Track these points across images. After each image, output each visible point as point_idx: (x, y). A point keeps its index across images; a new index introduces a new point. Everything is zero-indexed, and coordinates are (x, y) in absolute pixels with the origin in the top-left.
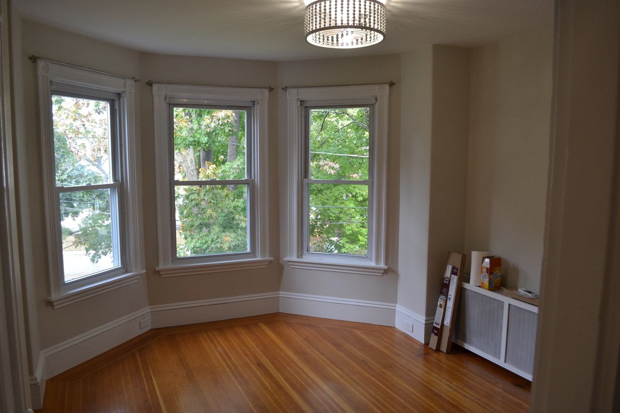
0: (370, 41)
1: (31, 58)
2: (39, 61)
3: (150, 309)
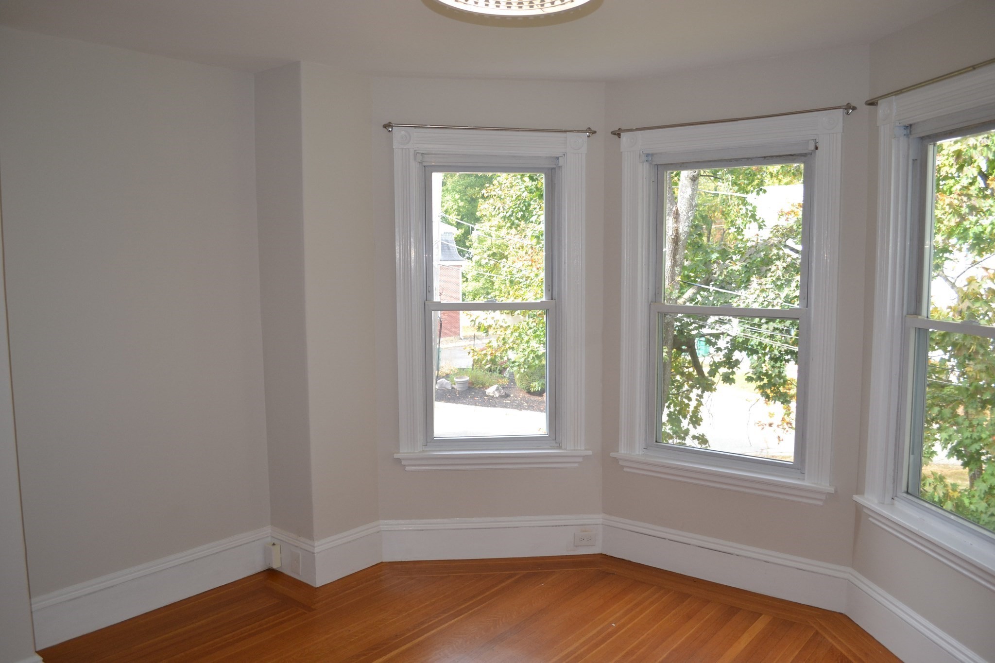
1: (385, 127)
2: (395, 129)
3: (601, 520)
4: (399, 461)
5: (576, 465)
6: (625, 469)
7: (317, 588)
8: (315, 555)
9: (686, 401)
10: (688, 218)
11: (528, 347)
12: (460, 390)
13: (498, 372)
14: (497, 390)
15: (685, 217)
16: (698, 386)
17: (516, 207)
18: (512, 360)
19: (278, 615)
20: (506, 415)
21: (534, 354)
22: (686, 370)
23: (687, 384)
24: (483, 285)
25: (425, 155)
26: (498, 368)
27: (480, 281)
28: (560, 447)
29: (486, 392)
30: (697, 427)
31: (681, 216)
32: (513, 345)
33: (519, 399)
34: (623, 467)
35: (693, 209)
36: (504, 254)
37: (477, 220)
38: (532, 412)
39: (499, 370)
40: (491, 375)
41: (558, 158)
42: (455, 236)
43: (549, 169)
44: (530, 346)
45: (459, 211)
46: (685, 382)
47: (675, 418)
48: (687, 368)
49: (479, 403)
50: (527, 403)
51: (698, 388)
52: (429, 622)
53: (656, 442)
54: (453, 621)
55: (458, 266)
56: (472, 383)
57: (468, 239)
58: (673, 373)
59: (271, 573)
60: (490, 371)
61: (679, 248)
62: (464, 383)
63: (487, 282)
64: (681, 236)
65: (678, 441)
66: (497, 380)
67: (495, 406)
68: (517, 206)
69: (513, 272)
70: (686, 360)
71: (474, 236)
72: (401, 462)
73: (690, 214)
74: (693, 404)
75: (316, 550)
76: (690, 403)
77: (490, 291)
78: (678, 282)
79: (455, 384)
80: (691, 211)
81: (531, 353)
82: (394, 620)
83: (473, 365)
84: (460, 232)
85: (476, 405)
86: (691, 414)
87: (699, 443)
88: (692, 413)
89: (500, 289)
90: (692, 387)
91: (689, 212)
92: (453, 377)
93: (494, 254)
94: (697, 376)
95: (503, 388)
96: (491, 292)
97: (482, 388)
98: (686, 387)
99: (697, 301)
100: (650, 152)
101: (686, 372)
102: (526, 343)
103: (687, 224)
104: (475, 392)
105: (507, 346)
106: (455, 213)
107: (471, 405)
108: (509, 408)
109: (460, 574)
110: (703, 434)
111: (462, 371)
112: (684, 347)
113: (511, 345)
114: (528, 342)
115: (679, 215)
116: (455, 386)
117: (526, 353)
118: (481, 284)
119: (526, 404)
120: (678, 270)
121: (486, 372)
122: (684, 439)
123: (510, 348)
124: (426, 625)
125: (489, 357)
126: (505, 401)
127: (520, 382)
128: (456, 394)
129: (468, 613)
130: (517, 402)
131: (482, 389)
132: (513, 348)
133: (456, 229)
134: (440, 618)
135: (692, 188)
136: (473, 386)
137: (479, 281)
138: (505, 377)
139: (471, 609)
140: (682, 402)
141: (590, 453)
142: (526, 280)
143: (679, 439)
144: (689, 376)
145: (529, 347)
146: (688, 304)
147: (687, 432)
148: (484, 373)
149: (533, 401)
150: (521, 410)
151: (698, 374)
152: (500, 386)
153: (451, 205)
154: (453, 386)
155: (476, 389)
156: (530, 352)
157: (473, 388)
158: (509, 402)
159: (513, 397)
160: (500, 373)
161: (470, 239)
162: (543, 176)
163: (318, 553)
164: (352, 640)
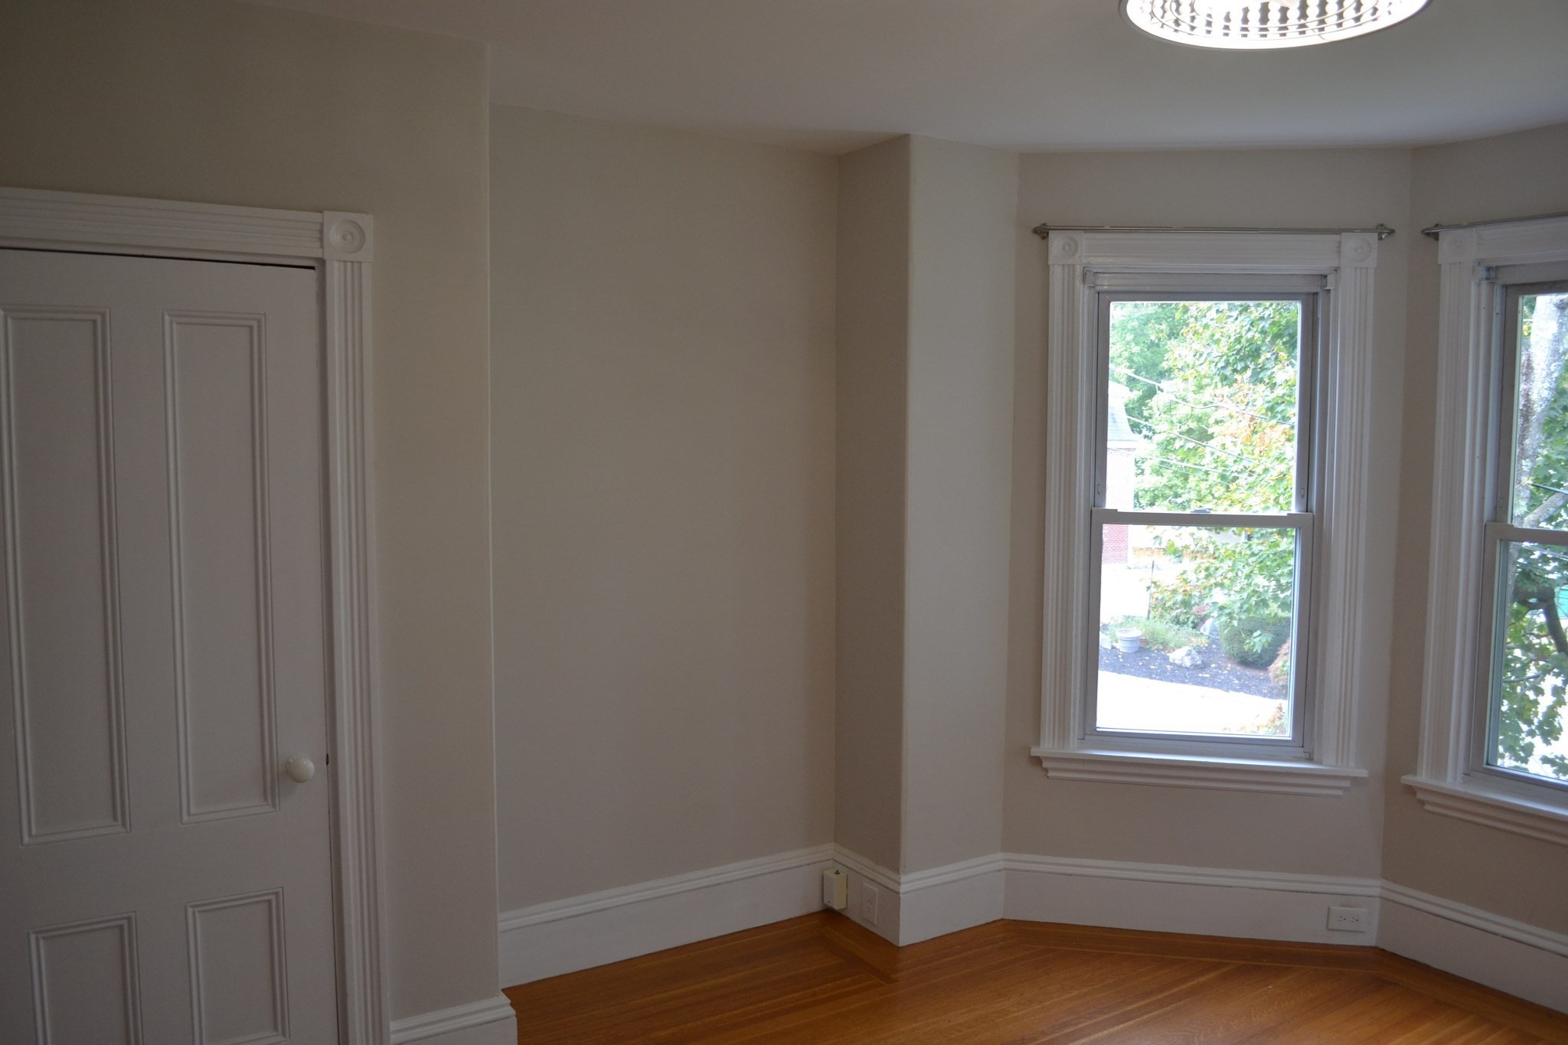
0: (1357, 19)
1: (1036, 231)
2: (1052, 234)
3: (1379, 890)
4: (1037, 761)
5: (1339, 793)
6: (1428, 807)
7: (901, 948)
8: (901, 895)
9: (1531, 695)
10: (1549, 374)
11: (1249, 585)
12: (1125, 651)
13: (1191, 625)
14: (1188, 655)
15: (1544, 373)
16: (1556, 670)
17: (1233, 355)
18: (1219, 605)
19: (840, 982)
20: (1202, 697)
21: (1259, 597)
22: (1535, 641)
23: (1535, 665)
24: (1168, 482)
25: (1100, 275)
26: (1191, 620)
27: (1164, 474)
28: (1310, 760)
29: (1168, 657)
30: (1552, 741)
31: (1535, 371)
32: (1221, 580)
33: (1226, 672)
34: (1422, 803)
35: (1560, 358)
36: (1206, 431)
37: (1163, 374)
38: (1246, 695)
39: (1193, 622)
40: (1179, 630)
41: (1326, 276)
42: (1126, 400)
43: (1309, 294)
44: (1252, 584)
45: (1132, 361)
46: (1530, 662)
47: (1510, 724)
48: (1538, 637)
49: (1156, 675)
50: (1239, 680)
51: (1557, 675)
52: (1076, 1025)
53: (1488, 764)
54: (1116, 1028)
55: (1129, 449)
56: (1145, 642)
57: (1146, 405)
58: (1509, 645)
59: (829, 915)
60: (1178, 623)
61: (1530, 427)
62: (1132, 640)
63: (1177, 477)
64: (1535, 406)
65: (1514, 763)
66: (1189, 639)
67: (1184, 682)
68: (1235, 353)
69: (1227, 463)
70: (1535, 623)
71: (1158, 401)
72: (1041, 763)
73: (1553, 368)
74: (1546, 701)
75: (903, 888)
76: (1540, 699)
77: (1180, 491)
78: (1526, 487)
79: (1117, 641)
80: (1555, 361)
81: (1253, 596)
82: (1020, 1013)
83: (1149, 612)
84: (1136, 394)
85: (1151, 678)
86: (1541, 719)
87: (1556, 772)
88: (1543, 717)
89: (1198, 488)
90: (1545, 671)
91: (1551, 363)
92: (1115, 629)
93: (1190, 432)
94: (1556, 653)
95: (1199, 652)
96: (1183, 493)
97: (1162, 650)
98: (1532, 671)
99: (1560, 519)
100: (1494, 265)
101: (1537, 644)
102: (1245, 579)
103: (1547, 385)
104: (1150, 657)
105: (1212, 581)
106: (1125, 364)
107: (1144, 677)
108: (1207, 686)
109: (1128, 953)
110: (1562, 755)
111: (1130, 620)
112: (1533, 600)
113: (1219, 580)
114: (1248, 576)
115: (1532, 368)
116: (1119, 645)
117: (1245, 595)
118: (1164, 481)
119: (1237, 682)
120: (1527, 466)
121: (1171, 624)
122: (1525, 760)
123: (1216, 585)
124: (1072, 1029)
125: (1179, 598)
126: (1200, 675)
127: (1229, 645)
128: (1119, 658)
129: (1142, 1018)
130: (1222, 677)
131: (1163, 652)
132: (1222, 585)
133: (1128, 389)
134: (1094, 1021)
135: (1558, 322)
136: (1148, 647)
137: (1162, 476)
138: (1202, 634)
139: (1147, 1013)
140: (1524, 697)
141: (1363, 773)
142: (1250, 475)
143: (1517, 760)
144: (1542, 653)
145: (1251, 586)
146: (1543, 525)
147: (1529, 749)
148: (1167, 626)
149: (1250, 678)
150: (1227, 690)
151: (1559, 650)
152: (1194, 649)
153: (1119, 351)
154: (1115, 644)
155: (1153, 652)
156: (1251, 594)
157: (1145, 649)
158: (1208, 676)
159: (1215, 668)
160: (1193, 628)
161: (1149, 405)
162: (1299, 305)
163: (905, 893)
164: (953, 1036)
